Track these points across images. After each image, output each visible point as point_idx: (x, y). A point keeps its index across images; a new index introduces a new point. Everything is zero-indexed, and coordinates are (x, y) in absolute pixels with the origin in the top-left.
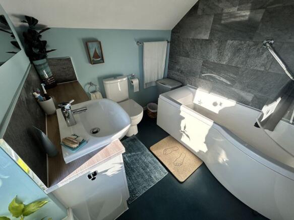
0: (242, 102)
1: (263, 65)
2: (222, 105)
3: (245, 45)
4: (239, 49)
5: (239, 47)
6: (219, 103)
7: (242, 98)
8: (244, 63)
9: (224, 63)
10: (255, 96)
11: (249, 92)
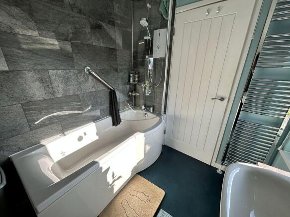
0: (96, 120)
1: (93, 87)
2: (86, 133)
3: (71, 74)
4: (68, 78)
5: (67, 75)
6: (83, 135)
7: (94, 117)
8: (80, 89)
9: (61, 96)
10: (101, 110)
11: (96, 109)
